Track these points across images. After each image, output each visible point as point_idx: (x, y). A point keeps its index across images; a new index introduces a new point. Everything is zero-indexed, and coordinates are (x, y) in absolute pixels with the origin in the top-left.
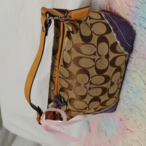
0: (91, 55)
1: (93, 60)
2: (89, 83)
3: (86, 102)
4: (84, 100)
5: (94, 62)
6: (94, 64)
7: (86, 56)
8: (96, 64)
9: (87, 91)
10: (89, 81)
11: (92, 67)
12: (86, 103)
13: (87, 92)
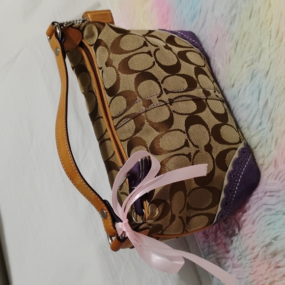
0: (140, 48)
1: (147, 53)
2: (164, 91)
3: (179, 130)
4: (173, 127)
5: (152, 56)
6: (153, 59)
7: (135, 52)
8: (155, 58)
9: (169, 109)
10: (161, 90)
11: (153, 66)
12: (181, 131)
13: (170, 111)
